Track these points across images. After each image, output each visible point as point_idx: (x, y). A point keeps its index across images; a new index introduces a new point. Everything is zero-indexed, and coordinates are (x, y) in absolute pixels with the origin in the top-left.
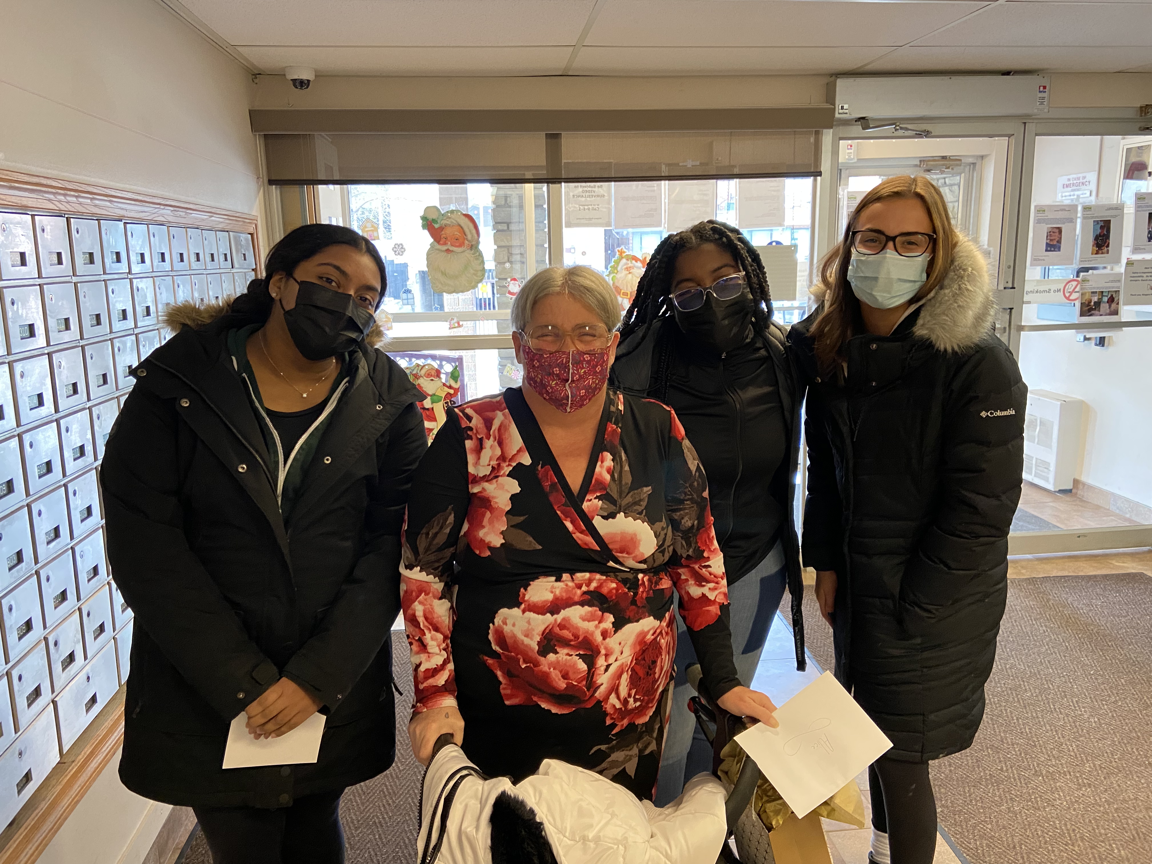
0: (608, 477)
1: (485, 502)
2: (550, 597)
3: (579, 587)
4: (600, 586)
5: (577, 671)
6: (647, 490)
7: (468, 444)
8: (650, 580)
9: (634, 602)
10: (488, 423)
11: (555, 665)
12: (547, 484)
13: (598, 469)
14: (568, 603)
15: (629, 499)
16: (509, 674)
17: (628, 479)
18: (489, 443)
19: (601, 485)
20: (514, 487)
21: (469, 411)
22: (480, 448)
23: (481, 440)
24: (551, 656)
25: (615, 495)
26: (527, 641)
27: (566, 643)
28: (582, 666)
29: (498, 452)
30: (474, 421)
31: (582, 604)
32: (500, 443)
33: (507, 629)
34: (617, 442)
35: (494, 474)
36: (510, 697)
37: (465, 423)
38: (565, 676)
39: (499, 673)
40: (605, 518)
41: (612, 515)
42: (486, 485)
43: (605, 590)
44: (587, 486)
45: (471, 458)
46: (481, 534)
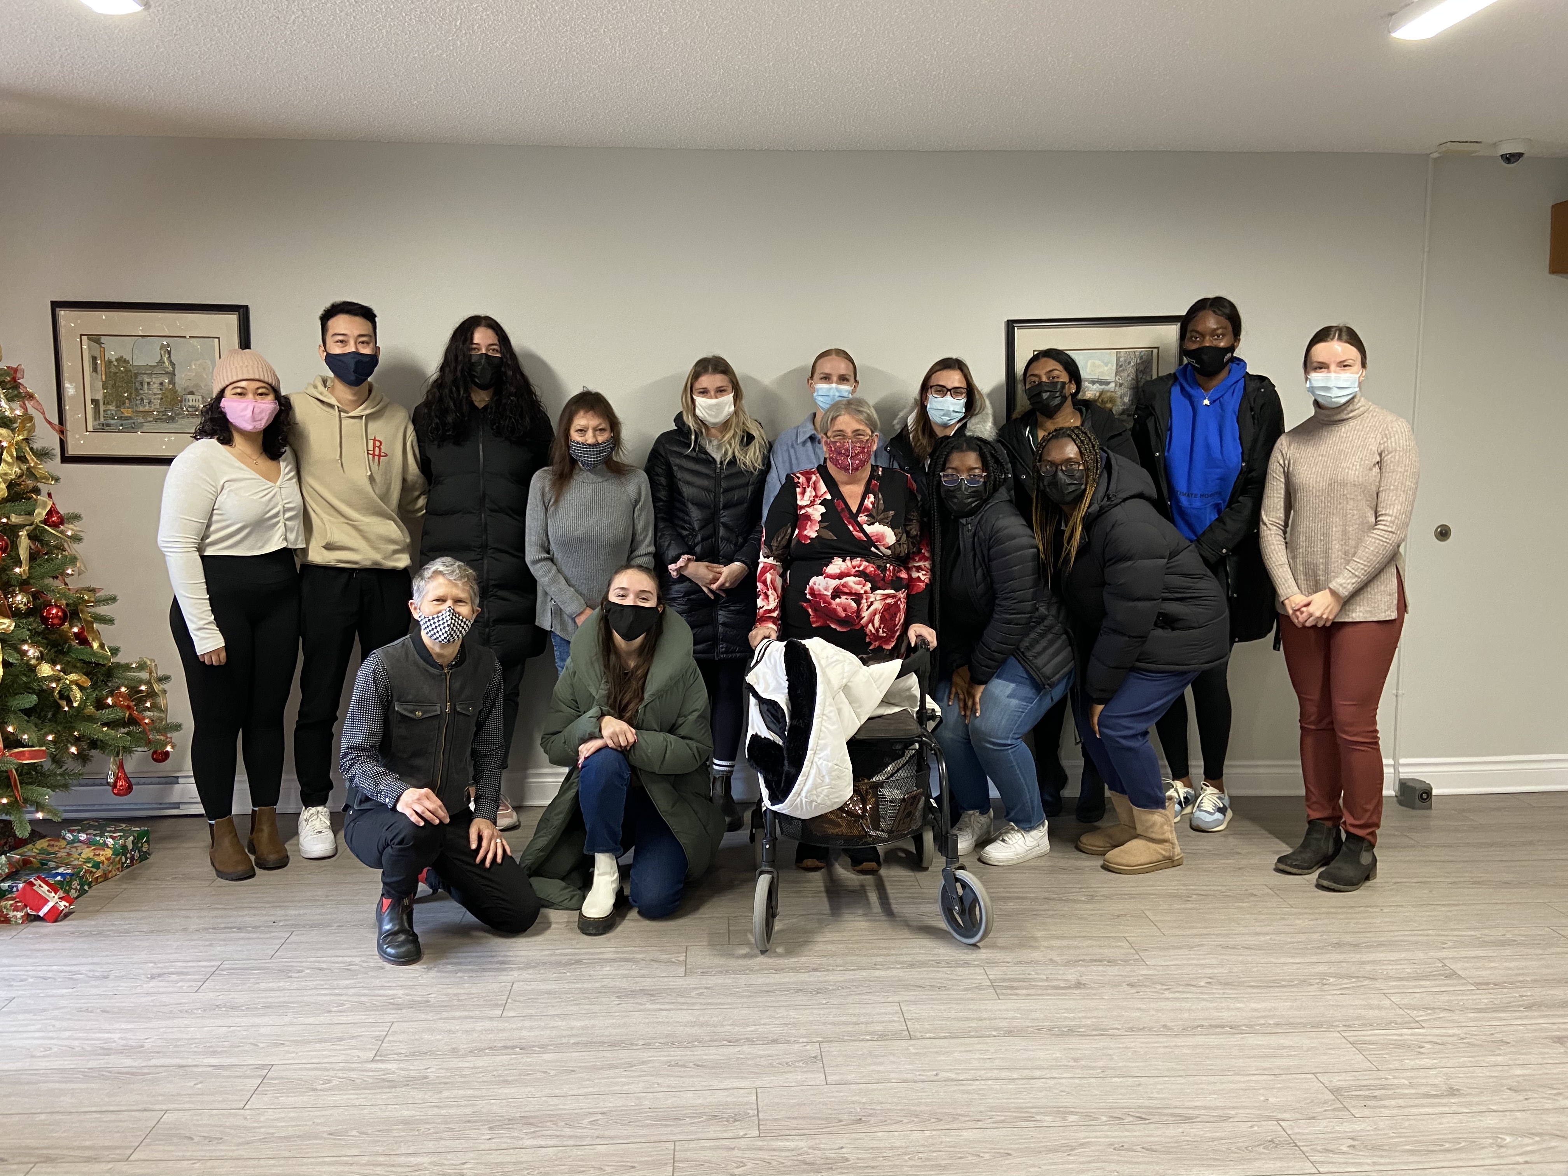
0: (871, 506)
1: (807, 517)
2: (838, 571)
3: (854, 568)
4: (866, 568)
5: (851, 607)
6: (892, 513)
7: (798, 490)
8: (894, 570)
9: (883, 579)
10: (808, 480)
11: (839, 605)
12: (839, 509)
13: (866, 502)
14: (848, 575)
15: (882, 516)
16: (815, 610)
17: (882, 507)
18: (808, 490)
19: (867, 509)
20: (823, 509)
21: (798, 475)
22: (804, 492)
23: (804, 489)
24: (838, 600)
25: (874, 514)
26: (825, 593)
27: (846, 594)
28: (854, 605)
29: (814, 494)
30: (800, 480)
31: (855, 576)
32: (815, 489)
33: (816, 587)
34: (877, 489)
35: (812, 503)
36: (814, 622)
37: (796, 480)
38: (845, 610)
39: (810, 610)
40: (869, 525)
41: (873, 524)
42: (807, 509)
43: (868, 571)
44: (859, 511)
45: (799, 497)
46: (805, 533)
